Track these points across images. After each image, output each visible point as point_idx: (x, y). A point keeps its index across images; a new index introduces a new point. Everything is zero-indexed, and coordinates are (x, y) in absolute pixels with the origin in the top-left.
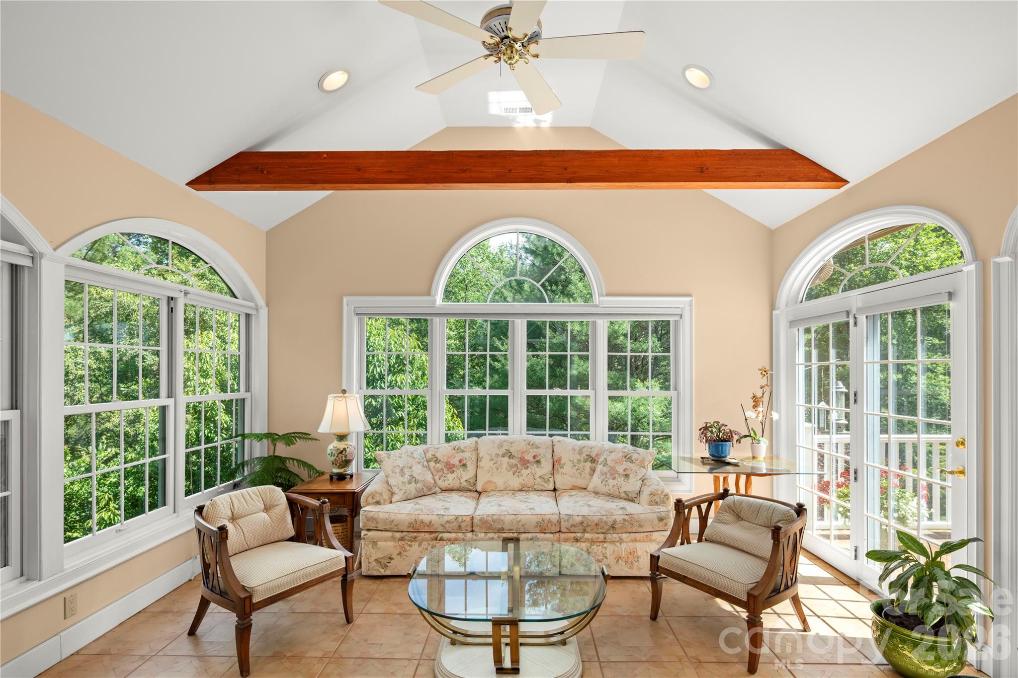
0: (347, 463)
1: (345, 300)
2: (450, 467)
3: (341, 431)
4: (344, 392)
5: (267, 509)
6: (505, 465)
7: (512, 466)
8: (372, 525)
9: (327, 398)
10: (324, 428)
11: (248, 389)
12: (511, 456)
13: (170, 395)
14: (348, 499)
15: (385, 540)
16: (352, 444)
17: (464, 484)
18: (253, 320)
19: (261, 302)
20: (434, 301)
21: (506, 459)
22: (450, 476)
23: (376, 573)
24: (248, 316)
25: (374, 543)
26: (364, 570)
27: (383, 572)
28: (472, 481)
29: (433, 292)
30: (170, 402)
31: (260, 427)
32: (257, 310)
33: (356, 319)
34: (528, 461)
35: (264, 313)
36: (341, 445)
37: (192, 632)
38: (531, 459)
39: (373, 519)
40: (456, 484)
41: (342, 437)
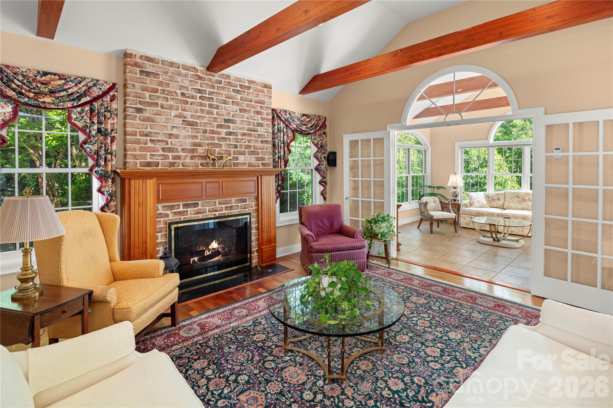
0: (457, 196)
1: (456, 143)
2: (493, 200)
3: (454, 185)
4: (456, 173)
5: (434, 202)
6: (516, 201)
7: (518, 201)
8: (464, 213)
9: (450, 176)
10: (449, 184)
11: (425, 173)
12: (518, 197)
13: (408, 174)
14: (457, 206)
15: (468, 217)
16: (458, 190)
17: (499, 206)
18: (427, 151)
19: (429, 146)
20: (489, 142)
21: (516, 199)
22: (493, 203)
23: (465, 227)
24: (425, 150)
25: (465, 218)
26: (461, 226)
27: (467, 227)
28: (502, 205)
29: (489, 139)
30: (408, 175)
31: (429, 184)
32: (428, 148)
33: (460, 149)
34: (526, 200)
35: (430, 149)
36: (455, 190)
37: (418, 228)
38: (527, 199)
39: (464, 211)
40: (496, 205)
41: (455, 188)
